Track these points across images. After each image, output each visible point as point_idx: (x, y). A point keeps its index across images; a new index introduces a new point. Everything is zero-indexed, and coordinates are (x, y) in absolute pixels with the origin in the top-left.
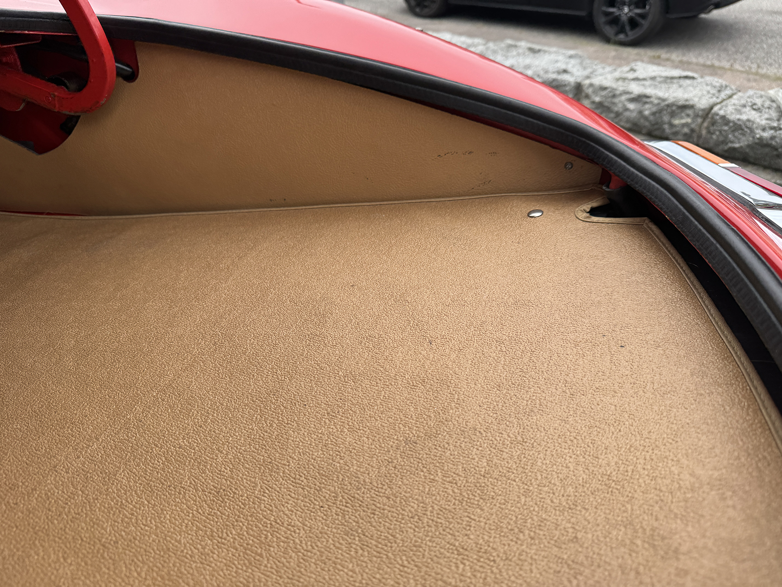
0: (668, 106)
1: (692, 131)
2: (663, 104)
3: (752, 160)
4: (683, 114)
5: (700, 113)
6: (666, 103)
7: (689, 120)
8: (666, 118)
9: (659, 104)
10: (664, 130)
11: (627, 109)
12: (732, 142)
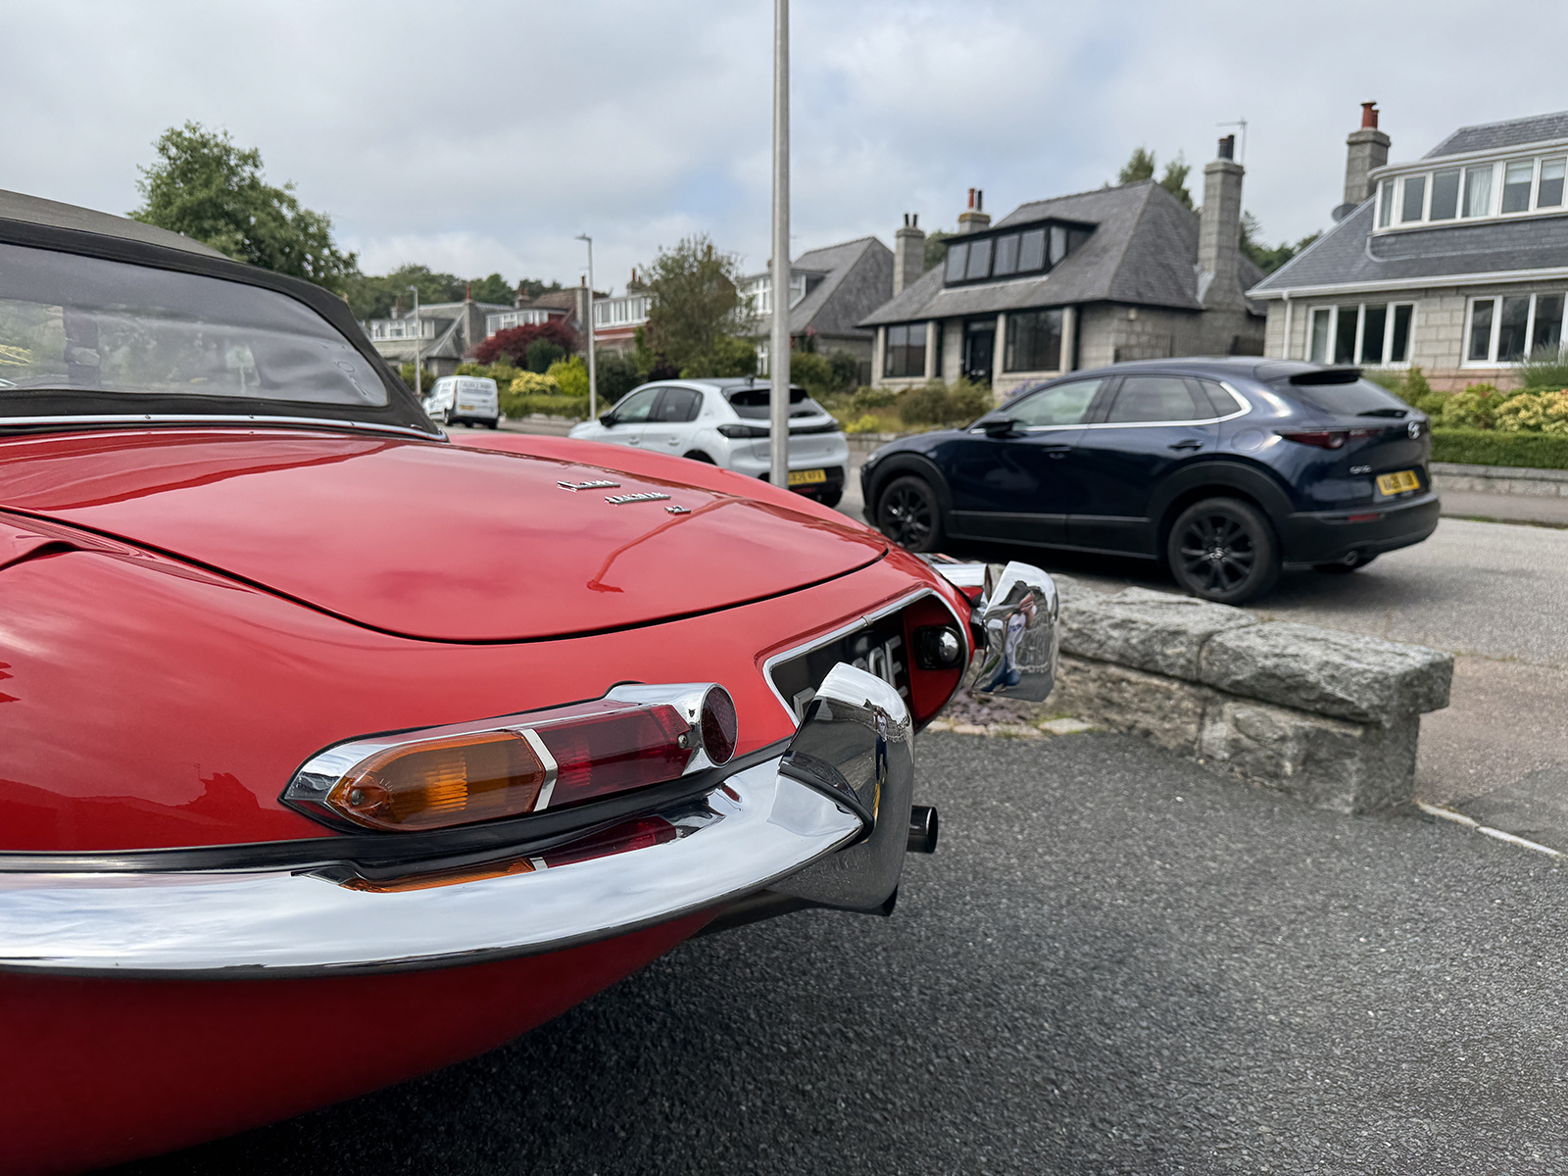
0: (1157, 631)
1: (1189, 661)
2: (1152, 630)
3: (1262, 696)
4: (1176, 642)
5: (1195, 639)
6: (1155, 628)
7: (1183, 649)
8: (1158, 648)
9: (1146, 630)
10: (1156, 662)
11: (1110, 638)
12: (1236, 674)
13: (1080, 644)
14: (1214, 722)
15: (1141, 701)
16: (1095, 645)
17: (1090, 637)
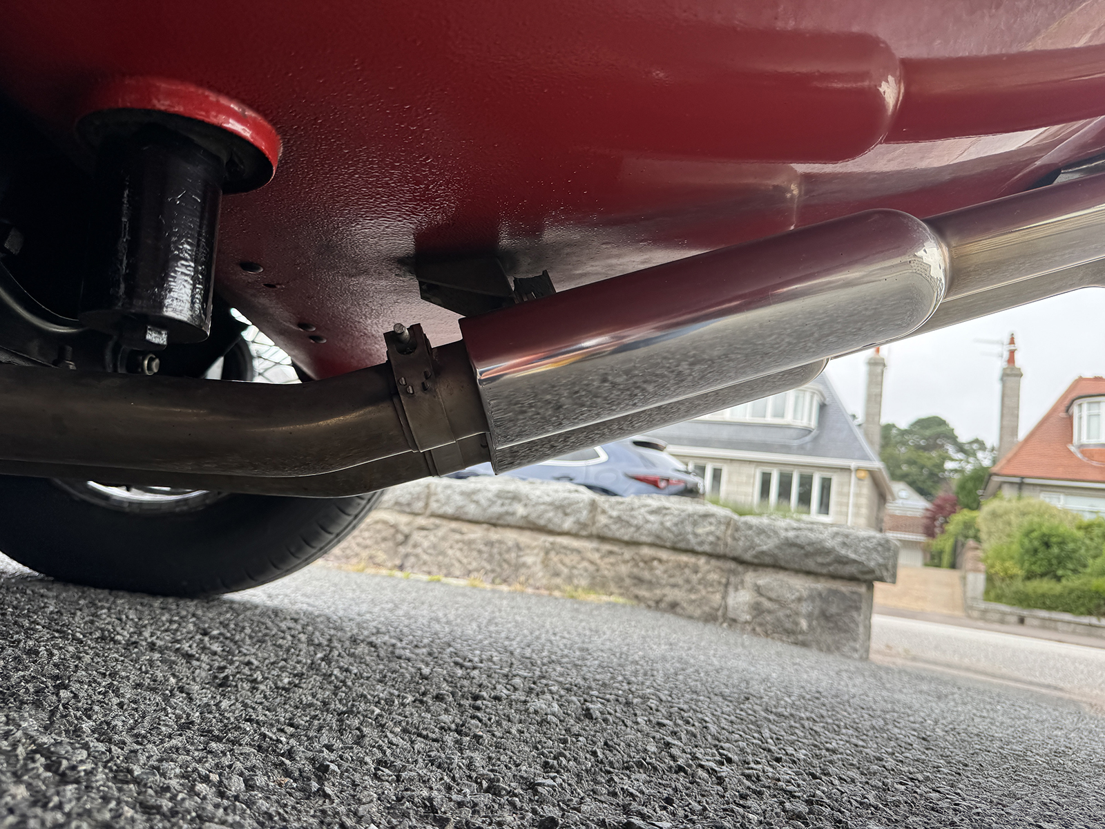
0: (689, 516)
1: (718, 538)
2: (683, 514)
3: (783, 564)
4: (706, 523)
5: (722, 521)
6: (687, 513)
7: (713, 528)
8: (689, 529)
9: (680, 515)
10: (688, 541)
11: (647, 522)
12: (760, 546)
13: (619, 529)
14: (736, 589)
15: (671, 576)
16: (632, 529)
17: (628, 522)
